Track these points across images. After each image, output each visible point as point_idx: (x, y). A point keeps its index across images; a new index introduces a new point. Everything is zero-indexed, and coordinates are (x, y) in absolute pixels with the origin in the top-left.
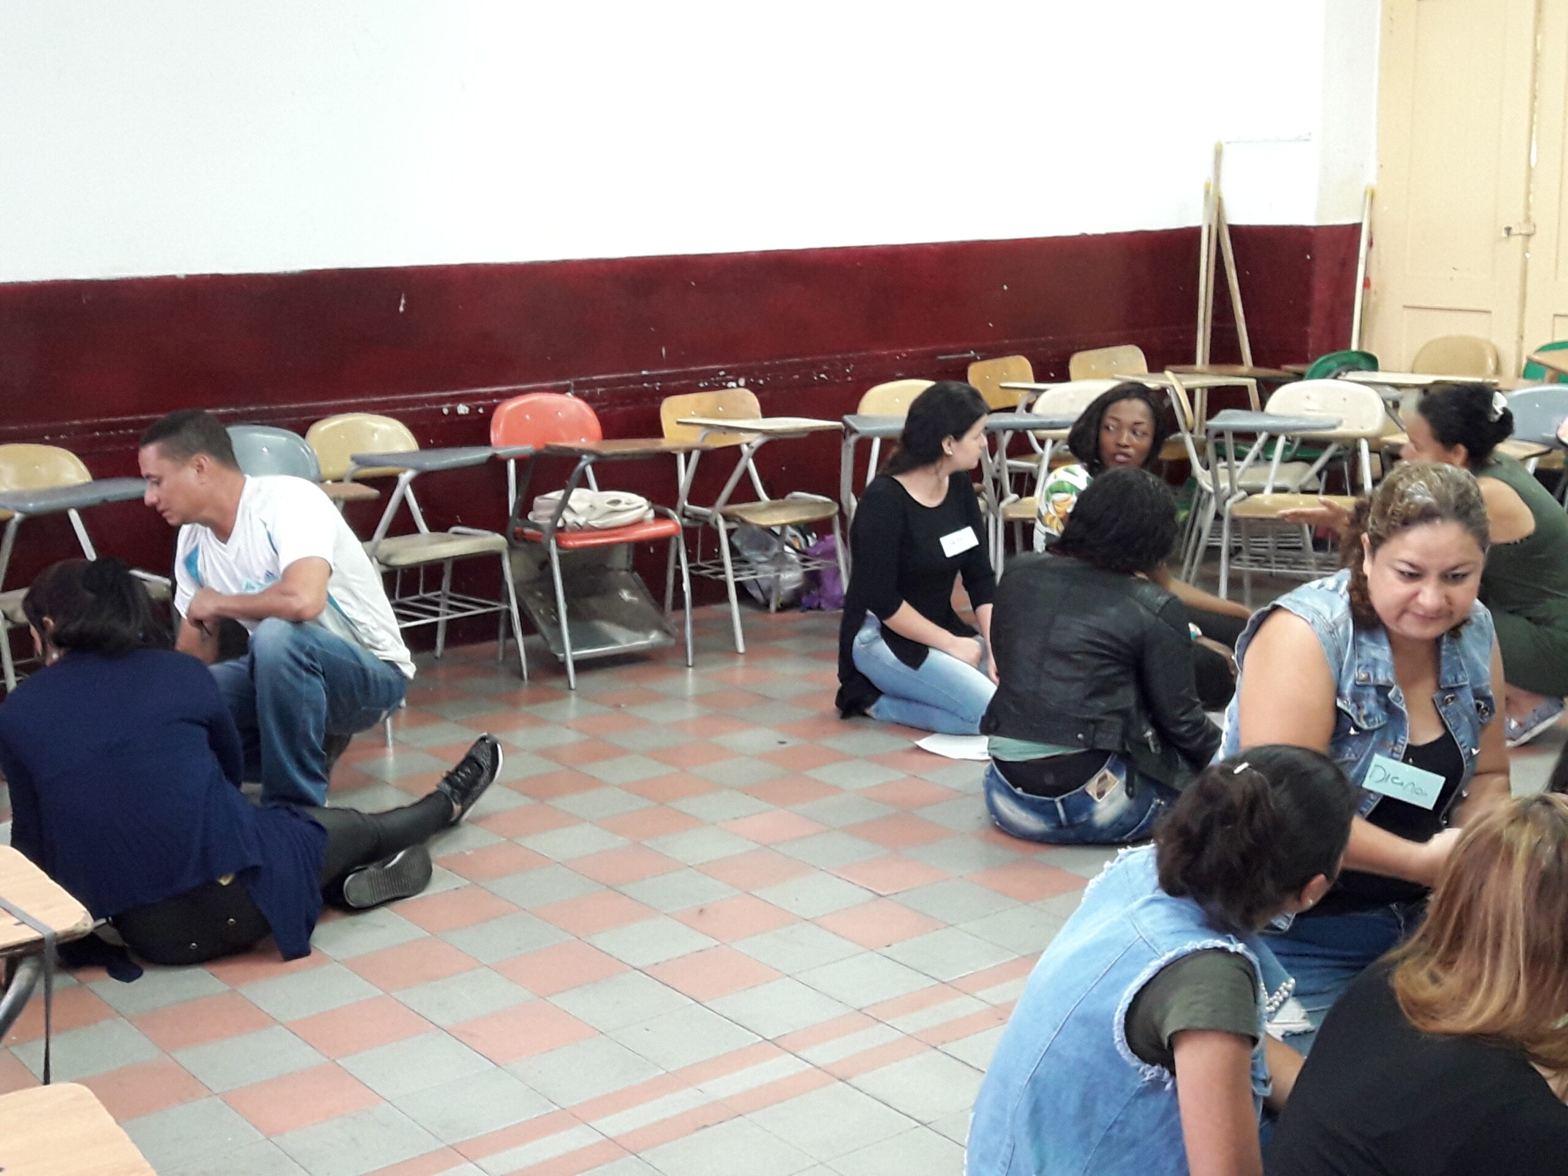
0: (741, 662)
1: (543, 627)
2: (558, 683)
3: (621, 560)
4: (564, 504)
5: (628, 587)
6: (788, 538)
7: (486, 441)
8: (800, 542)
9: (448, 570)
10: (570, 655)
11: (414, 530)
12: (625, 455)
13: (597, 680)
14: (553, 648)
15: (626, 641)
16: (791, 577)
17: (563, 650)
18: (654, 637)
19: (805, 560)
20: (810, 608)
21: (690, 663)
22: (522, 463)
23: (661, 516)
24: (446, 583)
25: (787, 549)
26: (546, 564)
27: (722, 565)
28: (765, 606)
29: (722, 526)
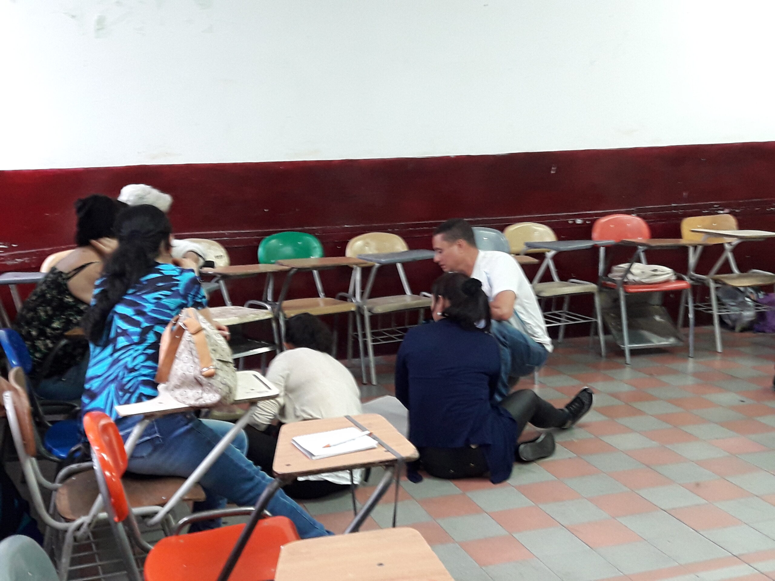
0: (718, 358)
1: (614, 332)
2: (620, 360)
3: (656, 300)
4: (628, 271)
5: (660, 315)
6: (749, 294)
7: (588, 237)
8: (754, 297)
9: (567, 300)
10: (627, 346)
11: (551, 280)
12: (661, 246)
13: (643, 361)
14: (619, 343)
15: (657, 341)
16: (749, 314)
17: (623, 344)
18: (671, 341)
19: (757, 306)
20: (759, 331)
21: (691, 356)
22: (608, 249)
23: (680, 279)
24: (566, 306)
25: (747, 299)
26: (616, 300)
27: (710, 305)
28: (733, 329)
29: (712, 285)
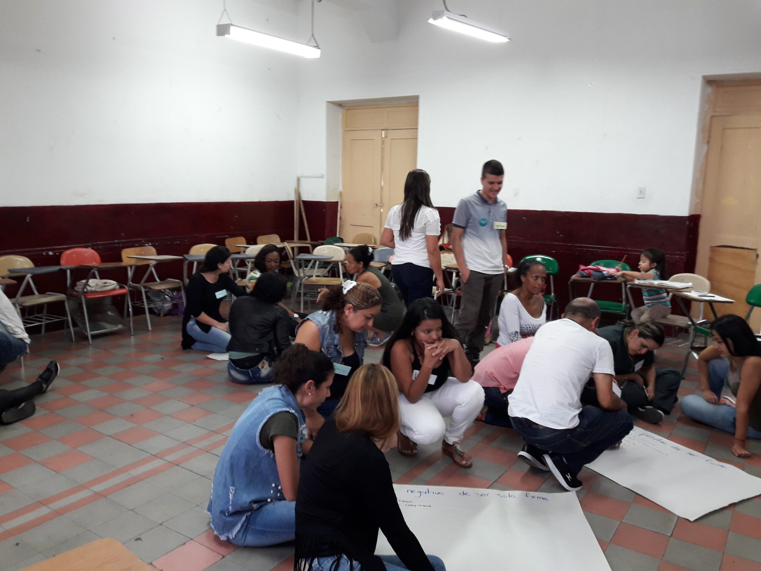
0: (150, 333)
1: (80, 325)
2: (85, 343)
3: (108, 302)
4: (87, 284)
5: (110, 310)
6: (166, 293)
7: (58, 264)
8: (170, 295)
9: (45, 307)
10: (89, 333)
11: (32, 293)
12: (107, 268)
13: (100, 342)
14: (84, 331)
15: (110, 328)
16: (168, 306)
17: (87, 332)
18: (120, 326)
19: (172, 300)
20: (174, 315)
21: (132, 334)
22: (72, 271)
23: (122, 287)
24: (45, 311)
25: (167, 297)
26: (81, 304)
27: (143, 302)
28: (159, 315)
29: (143, 290)
